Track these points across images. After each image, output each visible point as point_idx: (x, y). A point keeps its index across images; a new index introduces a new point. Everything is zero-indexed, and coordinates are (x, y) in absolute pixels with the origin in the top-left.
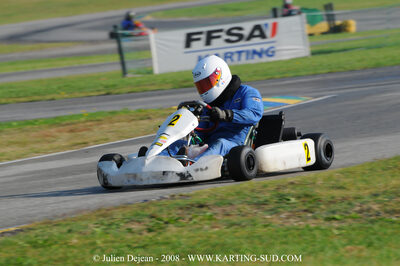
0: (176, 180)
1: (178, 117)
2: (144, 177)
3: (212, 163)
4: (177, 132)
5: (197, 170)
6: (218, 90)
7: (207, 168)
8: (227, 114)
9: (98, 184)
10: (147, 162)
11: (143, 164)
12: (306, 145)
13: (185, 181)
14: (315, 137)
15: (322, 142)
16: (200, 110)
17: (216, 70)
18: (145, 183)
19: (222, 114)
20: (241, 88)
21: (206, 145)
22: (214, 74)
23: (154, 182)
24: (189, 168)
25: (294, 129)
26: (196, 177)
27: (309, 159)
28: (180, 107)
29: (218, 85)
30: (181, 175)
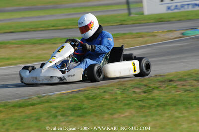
0: (57, 81)
1: (63, 47)
2: (40, 80)
3: (77, 73)
4: (61, 56)
5: (69, 76)
6: (91, 33)
7: (74, 75)
8: (92, 47)
9: (19, 82)
10: (43, 71)
11: (41, 72)
12: (134, 63)
13: (62, 82)
14: (140, 59)
15: (144, 62)
16: (77, 43)
17: (91, 22)
18: (41, 82)
19: (89, 47)
20: (102, 32)
21: (79, 62)
22: (90, 24)
23: (46, 82)
24: (65, 75)
25: (132, 54)
26: (68, 80)
27: (135, 71)
28: (66, 42)
29: (91, 30)
30: (60, 79)
